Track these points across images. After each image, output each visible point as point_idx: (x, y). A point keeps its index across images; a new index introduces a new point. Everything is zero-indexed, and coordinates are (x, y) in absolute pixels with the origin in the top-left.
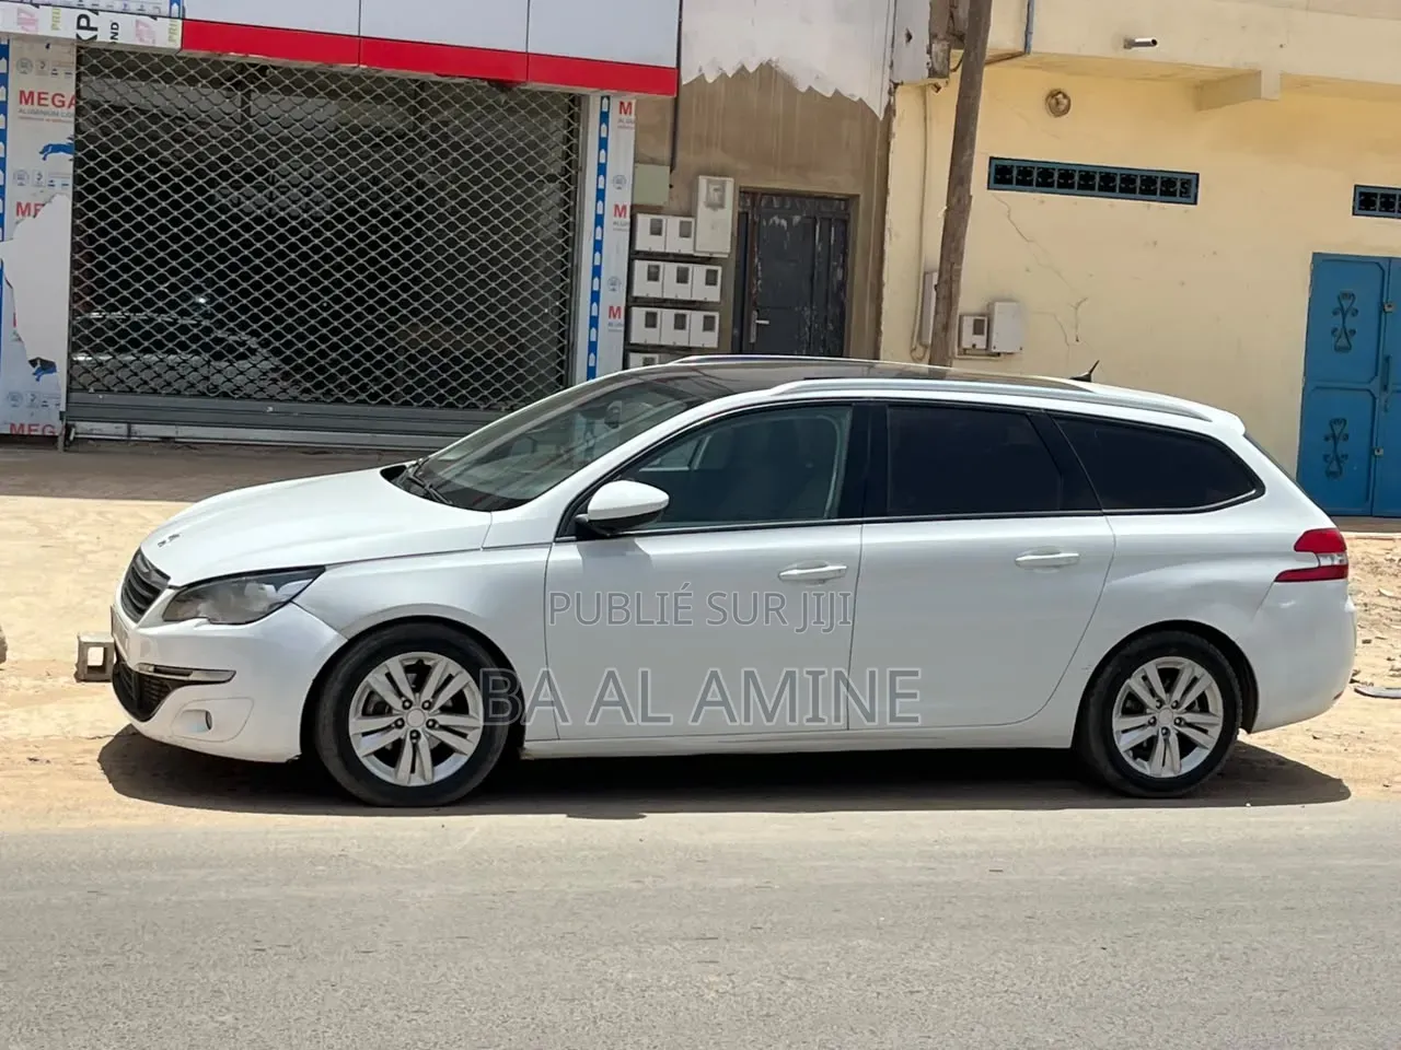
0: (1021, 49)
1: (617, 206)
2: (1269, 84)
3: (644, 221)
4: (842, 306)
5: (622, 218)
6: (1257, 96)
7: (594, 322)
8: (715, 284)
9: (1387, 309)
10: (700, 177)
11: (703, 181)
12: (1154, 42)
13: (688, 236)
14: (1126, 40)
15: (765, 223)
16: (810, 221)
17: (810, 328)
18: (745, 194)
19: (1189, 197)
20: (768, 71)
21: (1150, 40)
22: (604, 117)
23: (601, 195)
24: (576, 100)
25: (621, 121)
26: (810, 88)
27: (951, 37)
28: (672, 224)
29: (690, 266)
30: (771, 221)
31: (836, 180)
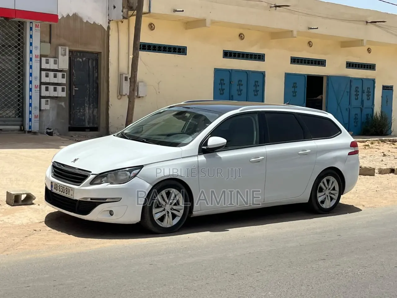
0: (148, 11)
1: (36, 55)
2: (208, 22)
3: (44, 59)
4: (97, 84)
5: (38, 59)
6: (205, 26)
7: (31, 90)
8: (64, 78)
9: (232, 83)
10: (59, 47)
11: (60, 48)
12: (183, 11)
13: (56, 64)
14: (174, 10)
15: (76, 60)
16: (87, 60)
17: (89, 91)
18: (70, 51)
19: (184, 53)
20: (75, 16)
21: (182, 10)
22: (31, 29)
23: (31, 52)
24: (23, 23)
25: (36, 30)
26: (87, 21)
27: (128, 8)
28: (52, 60)
29: (57, 73)
30: (77, 60)
31: (95, 48)
